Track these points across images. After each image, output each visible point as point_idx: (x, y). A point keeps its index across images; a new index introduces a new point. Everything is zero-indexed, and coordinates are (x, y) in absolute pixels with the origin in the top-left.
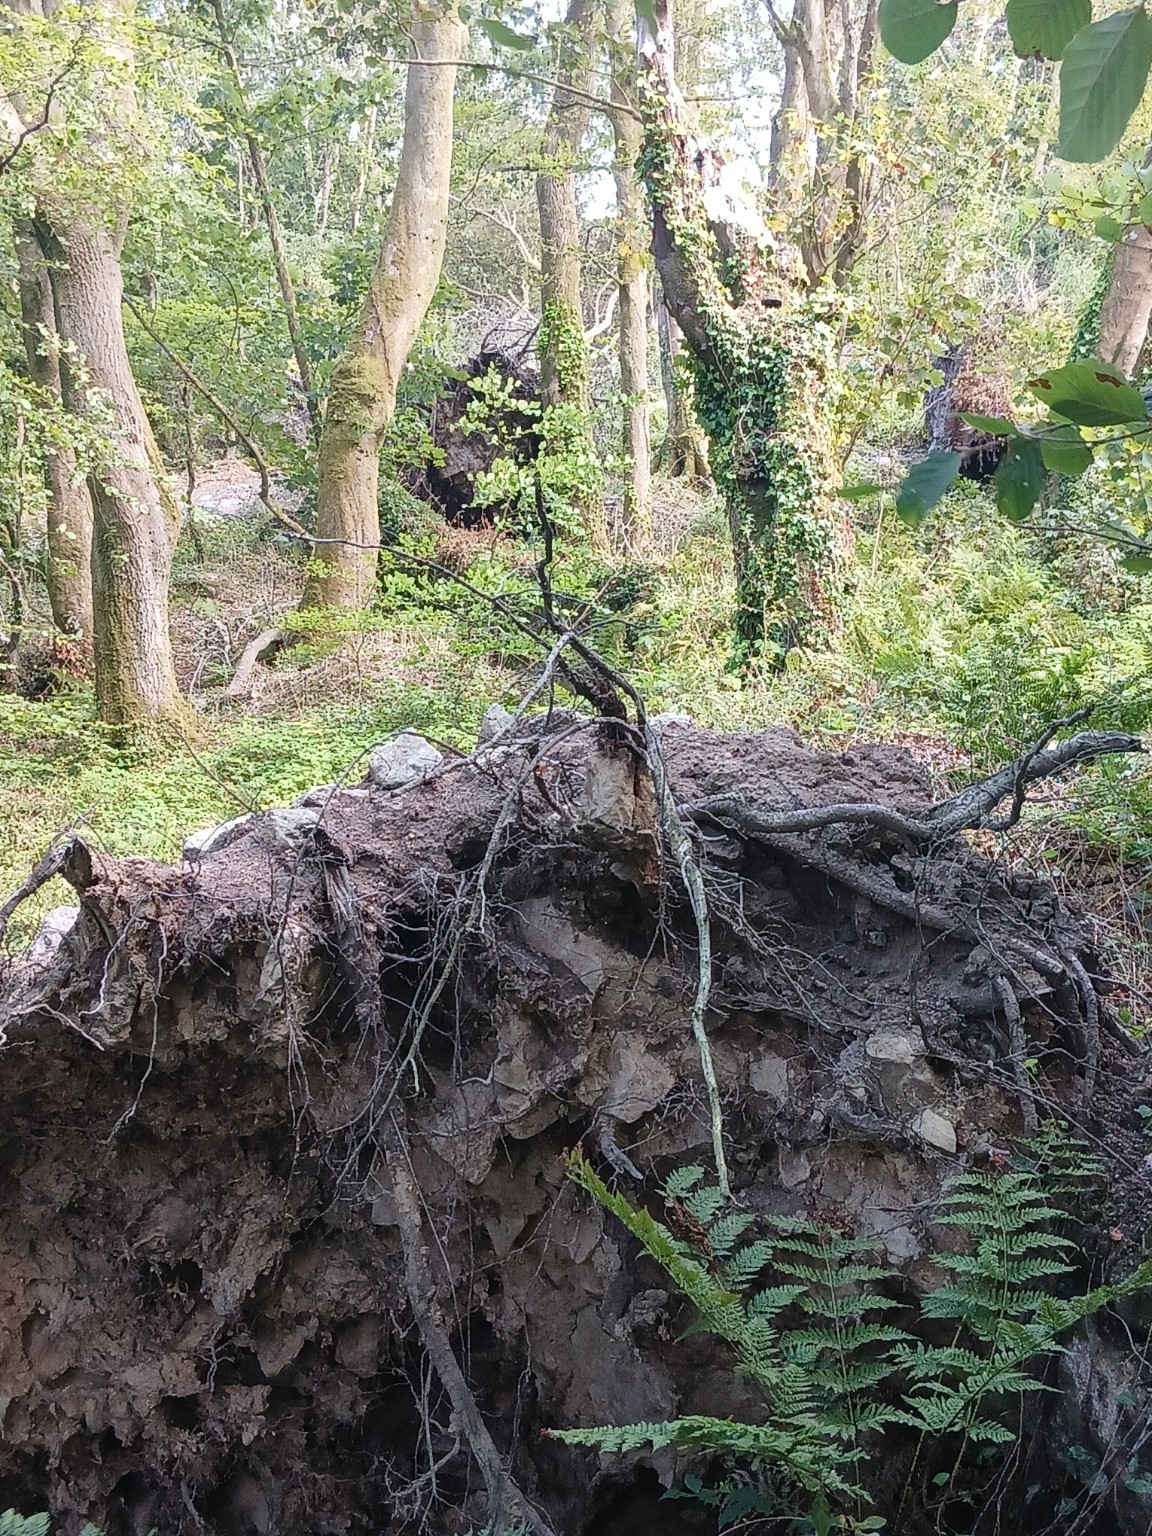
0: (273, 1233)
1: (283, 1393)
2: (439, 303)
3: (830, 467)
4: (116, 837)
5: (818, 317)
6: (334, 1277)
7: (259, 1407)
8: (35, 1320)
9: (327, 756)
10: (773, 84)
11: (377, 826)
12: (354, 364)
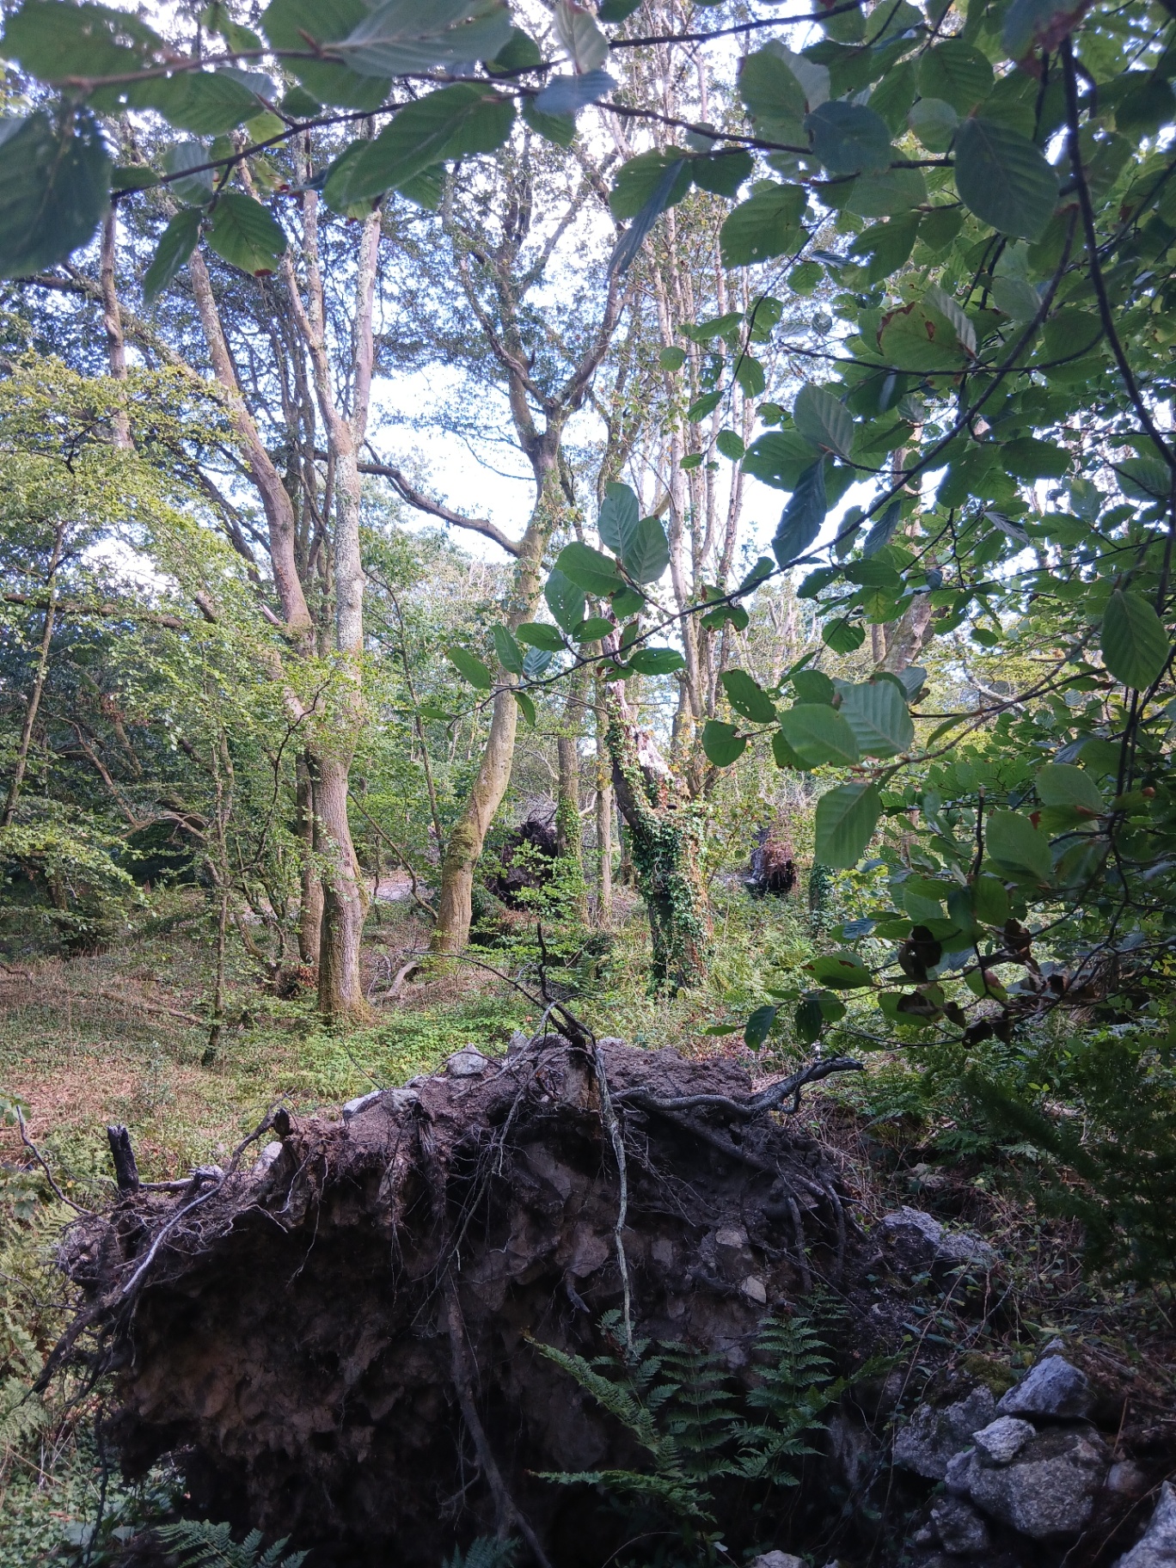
0: (380, 1335)
1: (383, 1431)
2: (506, 798)
3: (701, 890)
4: (321, 1076)
5: (695, 815)
6: (414, 1362)
7: (368, 1439)
8: (243, 1383)
9: (437, 1032)
10: (675, 697)
11: (450, 1100)
12: (463, 827)
